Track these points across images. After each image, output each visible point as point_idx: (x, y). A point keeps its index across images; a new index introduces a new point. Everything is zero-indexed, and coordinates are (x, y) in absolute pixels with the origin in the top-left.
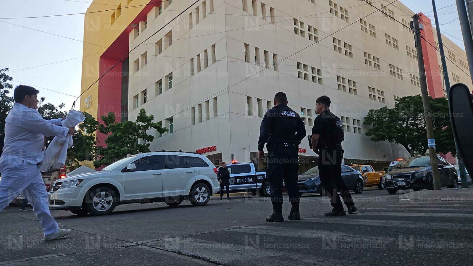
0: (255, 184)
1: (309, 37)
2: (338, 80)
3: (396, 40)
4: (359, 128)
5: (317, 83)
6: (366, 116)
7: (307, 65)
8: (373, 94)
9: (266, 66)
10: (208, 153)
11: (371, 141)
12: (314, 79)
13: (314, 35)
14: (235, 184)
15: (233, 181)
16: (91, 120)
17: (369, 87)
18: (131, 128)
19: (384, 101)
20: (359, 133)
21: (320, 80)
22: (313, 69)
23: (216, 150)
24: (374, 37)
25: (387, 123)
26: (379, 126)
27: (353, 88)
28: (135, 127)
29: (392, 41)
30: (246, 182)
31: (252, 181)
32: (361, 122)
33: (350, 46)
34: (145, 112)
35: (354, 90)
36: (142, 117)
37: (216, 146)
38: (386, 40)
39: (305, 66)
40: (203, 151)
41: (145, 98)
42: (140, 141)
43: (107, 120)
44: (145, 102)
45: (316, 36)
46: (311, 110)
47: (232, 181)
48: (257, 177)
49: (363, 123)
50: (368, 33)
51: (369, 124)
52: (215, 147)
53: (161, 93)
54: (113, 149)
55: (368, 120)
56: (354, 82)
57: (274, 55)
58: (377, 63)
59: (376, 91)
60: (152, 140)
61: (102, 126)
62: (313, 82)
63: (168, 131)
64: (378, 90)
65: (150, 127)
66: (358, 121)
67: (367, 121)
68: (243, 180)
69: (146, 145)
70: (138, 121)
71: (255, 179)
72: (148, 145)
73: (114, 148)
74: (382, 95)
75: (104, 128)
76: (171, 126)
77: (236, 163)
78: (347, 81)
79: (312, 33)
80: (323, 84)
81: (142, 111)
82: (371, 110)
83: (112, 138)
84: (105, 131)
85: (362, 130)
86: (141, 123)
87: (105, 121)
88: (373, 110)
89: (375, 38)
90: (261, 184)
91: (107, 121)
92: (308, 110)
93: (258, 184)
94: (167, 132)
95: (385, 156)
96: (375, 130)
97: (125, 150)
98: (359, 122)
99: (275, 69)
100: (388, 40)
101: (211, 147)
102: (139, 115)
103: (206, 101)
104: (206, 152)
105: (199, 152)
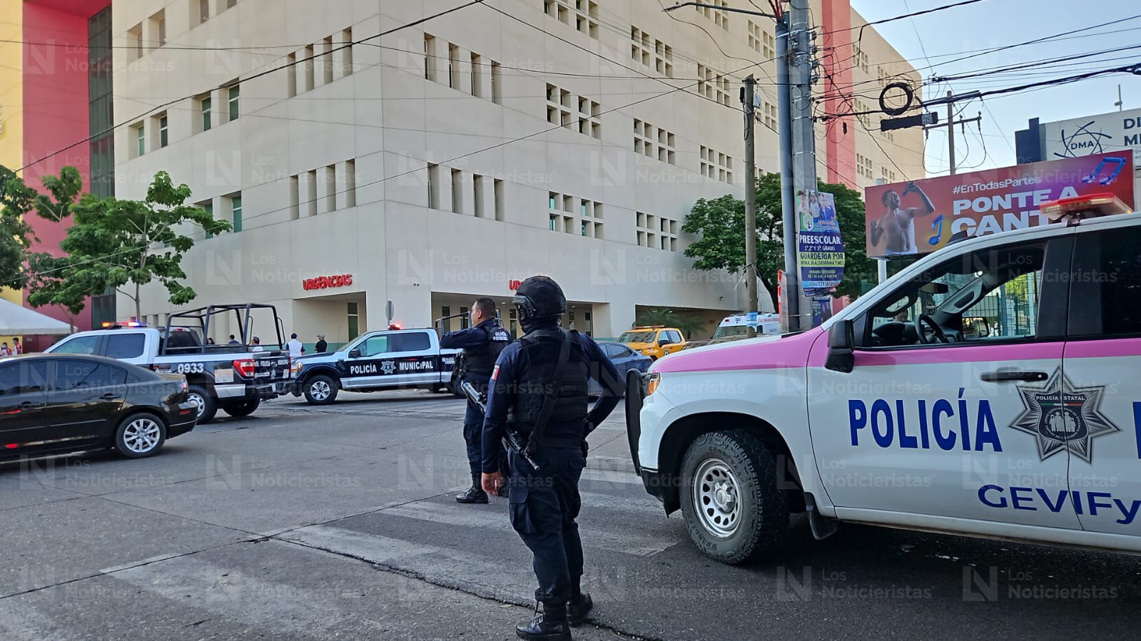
0: (438, 374)
1: (579, 22)
2: (635, 127)
3: (770, 37)
4: (672, 239)
5: (588, 135)
6: (689, 213)
7: (569, 92)
8: (708, 163)
9: (475, 91)
10: (332, 289)
11: (694, 268)
12: (584, 124)
13: (588, 18)
14: (395, 372)
15: (390, 368)
16: (12, 186)
17: (702, 148)
18: (131, 216)
19: (731, 179)
20: (672, 250)
21: (597, 128)
22: (581, 101)
23: (351, 283)
24: (723, 30)
25: (729, 232)
26: (712, 238)
27: (668, 148)
28: (143, 216)
29: (761, 39)
30: (418, 368)
31: (432, 367)
32: (679, 226)
33: (667, 48)
34: (168, 179)
35: (670, 153)
36: (162, 191)
37: (351, 276)
38: (750, 36)
39: (564, 93)
40: (321, 284)
41: (164, 134)
42: (156, 250)
43: (60, 186)
44: (164, 143)
45: (594, 21)
46: (571, 197)
47: (388, 367)
48: (444, 360)
49: (683, 227)
50: (711, 17)
51: (694, 230)
52: (348, 276)
53: (207, 126)
54: (87, 269)
55: (694, 221)
56: (670, 135)
57: (494, 65)
58: (724, 92)
59: (716, 156)
60: (189, 248)
61: (44, 199)
62: (581, 131)
63: (230, 229)
64: (721, 155)
65: (182, 218)
66: (672, 222)
67: (691, 224)
68: (412, 366)
69: (171, 258)
70: (149, 200)
71: (437, 362)
72: (178, 258)
73: (90, 265)
74: (729, 166)
75: (52, 207)
76: (237, 215)
77: (398, 329)
78: (655, 133)
79: (585, 13)
80: (603, 138)
81: (161, 177)
82: (701, 201)
83: (81, 240)
84: (54, 214)
85: (677, 242)
86: (157, 207)
87: (54, 190)
88: (704, 201)
89: (726, 32)
90: (449, 374)
91: (58, 190)
92: (566, 198)
93: (443, 373)
94: (228, 231)
95: (722, 297)
96: (703, 246)
97: (121, 274)
98: (674, 224)
99: (495, 99)
100: (752, 38)
101: (340, 277)
102: (153, 187)
103: (328, 166)
104: (326, 287)
105: (309, 285)
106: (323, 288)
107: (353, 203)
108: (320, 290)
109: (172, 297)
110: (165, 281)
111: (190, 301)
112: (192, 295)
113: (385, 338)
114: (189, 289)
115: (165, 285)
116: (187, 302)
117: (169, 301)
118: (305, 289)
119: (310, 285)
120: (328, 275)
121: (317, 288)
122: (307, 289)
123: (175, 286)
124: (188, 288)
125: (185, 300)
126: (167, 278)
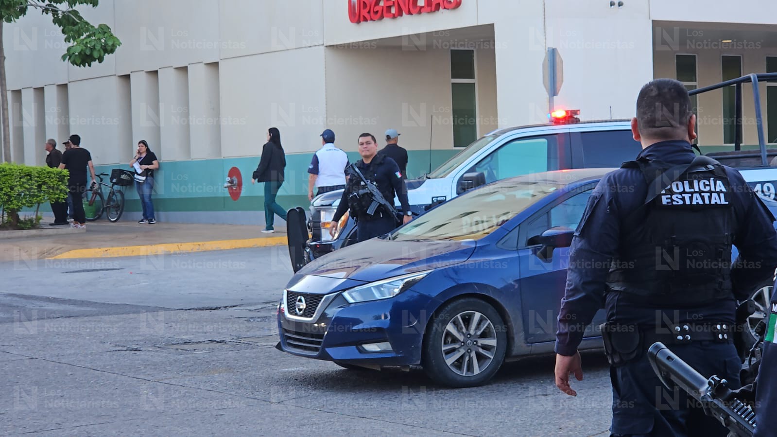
10: (414, 19)
23: (457, 5)
40: (390, 7)
104: (400, 14)
105: (362, 10)
106: (394, 17)
108: (387, 22)
109: (69, 49)
110: (55, 12)
111: (107, 57)
112: (110, 43)
113: (544, 140)
114: (104, 30)
115: (55, 22)
116: (101, 60)
117: (64, 57)
118: (352, 20)
119: (364, 12)
121: (382, 17)
122: (358, 22)
123: (74, 24)
124: (100, 26)
125: (96, 55)
126: (58, 6)
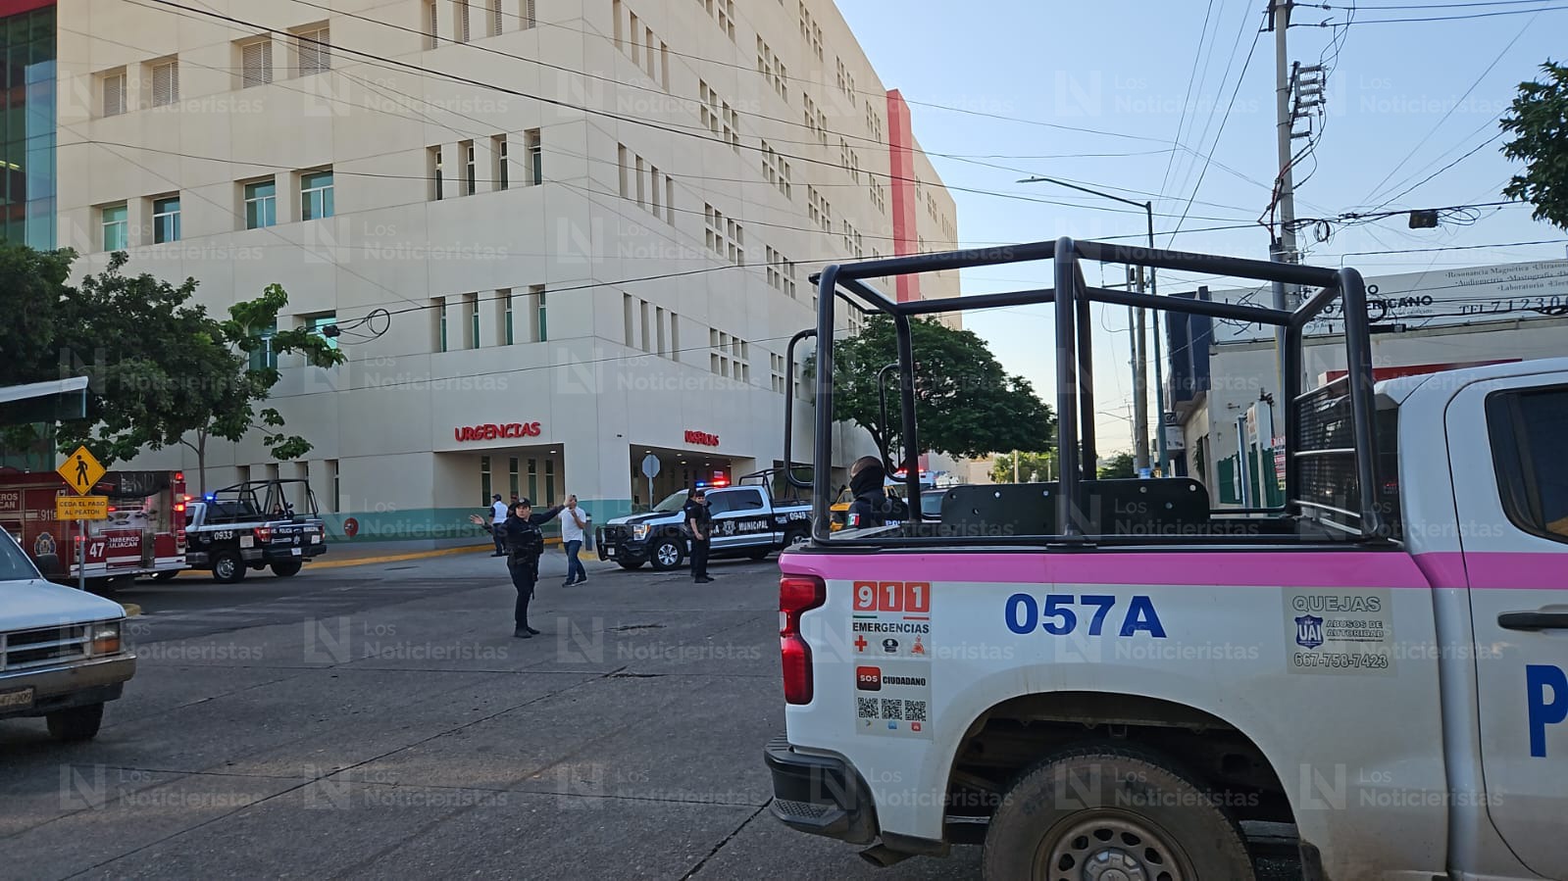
1: (725, 134)
2: (767, 257)
4: (796, 385)
5: (735, 263)
7: (720, 214)
9: (655, 210)
12: (732, 252)
13: (732, 129)
14: (735, 533)
20: (796, 397)
21: (741, 257)
22: (729, 224)
23: (538, 433)
27: (790, 280)
29: (849, 159)
30: (755, 528)
31: (767, 527)
32: (800, 369)
33: (787, 166)
35: (792, 285)
37: (539, 425)
38: (842, 155)
39: (717, 215)
40: (487, 433)
45: (736, 133)
46: (725, 334)
56: (791, 265)
57: (667, 180)
58: (827, 217)
62: (730, 259)
66: (795, 364)
68: (750, 526)
78: (781, 262)
79: (729, 123)
80: (746, 267)
85: (801, 389)
92: (722, 336)
93: (777, 534)
100: (844, 157)
101: (521, 426)
103: (497, 291)
104: (495, 437)
105: (467, 434)
106: (490, 438)
107: (542, 335)
118: (457, 439)
120: (498, 423)
122: (462, 440)
